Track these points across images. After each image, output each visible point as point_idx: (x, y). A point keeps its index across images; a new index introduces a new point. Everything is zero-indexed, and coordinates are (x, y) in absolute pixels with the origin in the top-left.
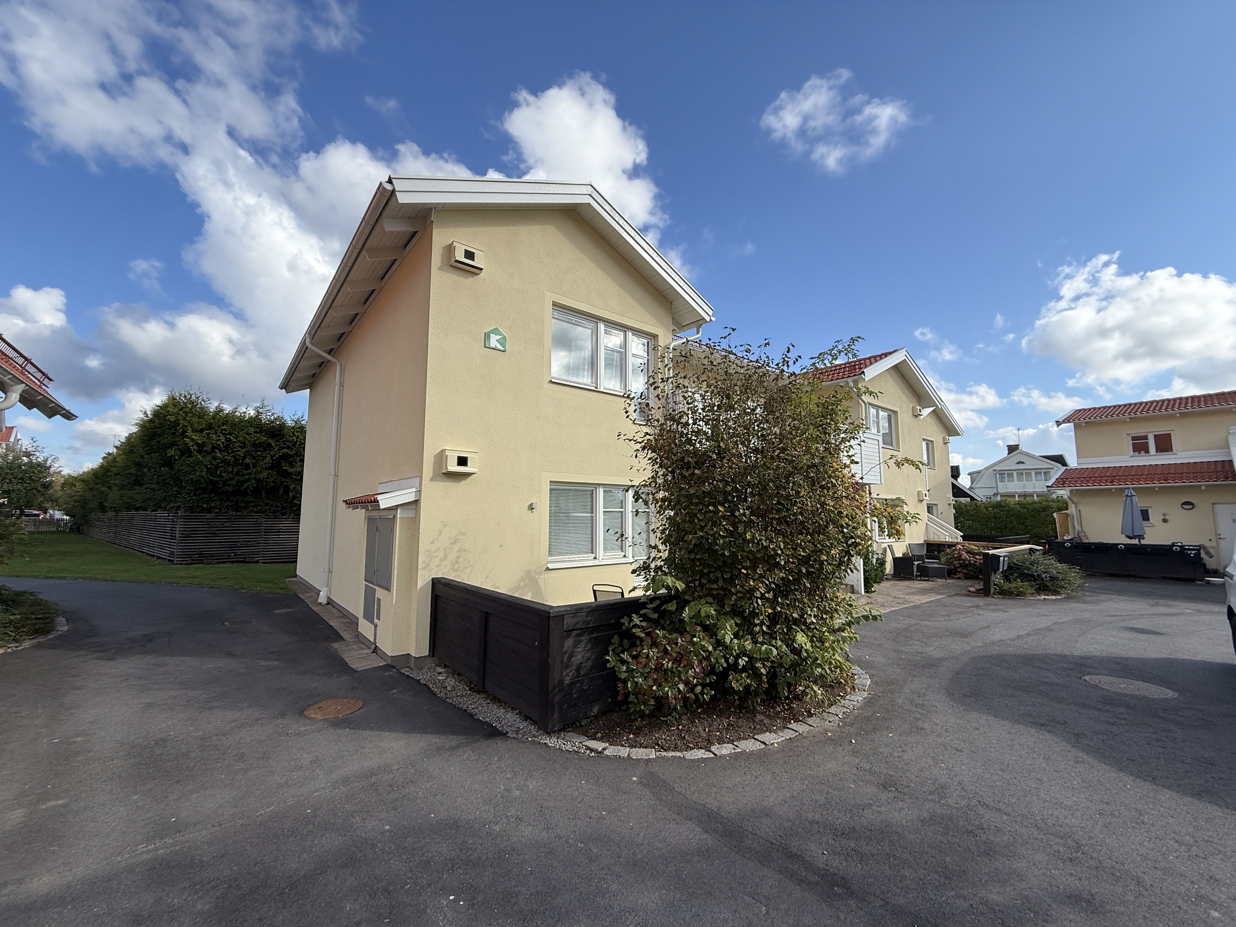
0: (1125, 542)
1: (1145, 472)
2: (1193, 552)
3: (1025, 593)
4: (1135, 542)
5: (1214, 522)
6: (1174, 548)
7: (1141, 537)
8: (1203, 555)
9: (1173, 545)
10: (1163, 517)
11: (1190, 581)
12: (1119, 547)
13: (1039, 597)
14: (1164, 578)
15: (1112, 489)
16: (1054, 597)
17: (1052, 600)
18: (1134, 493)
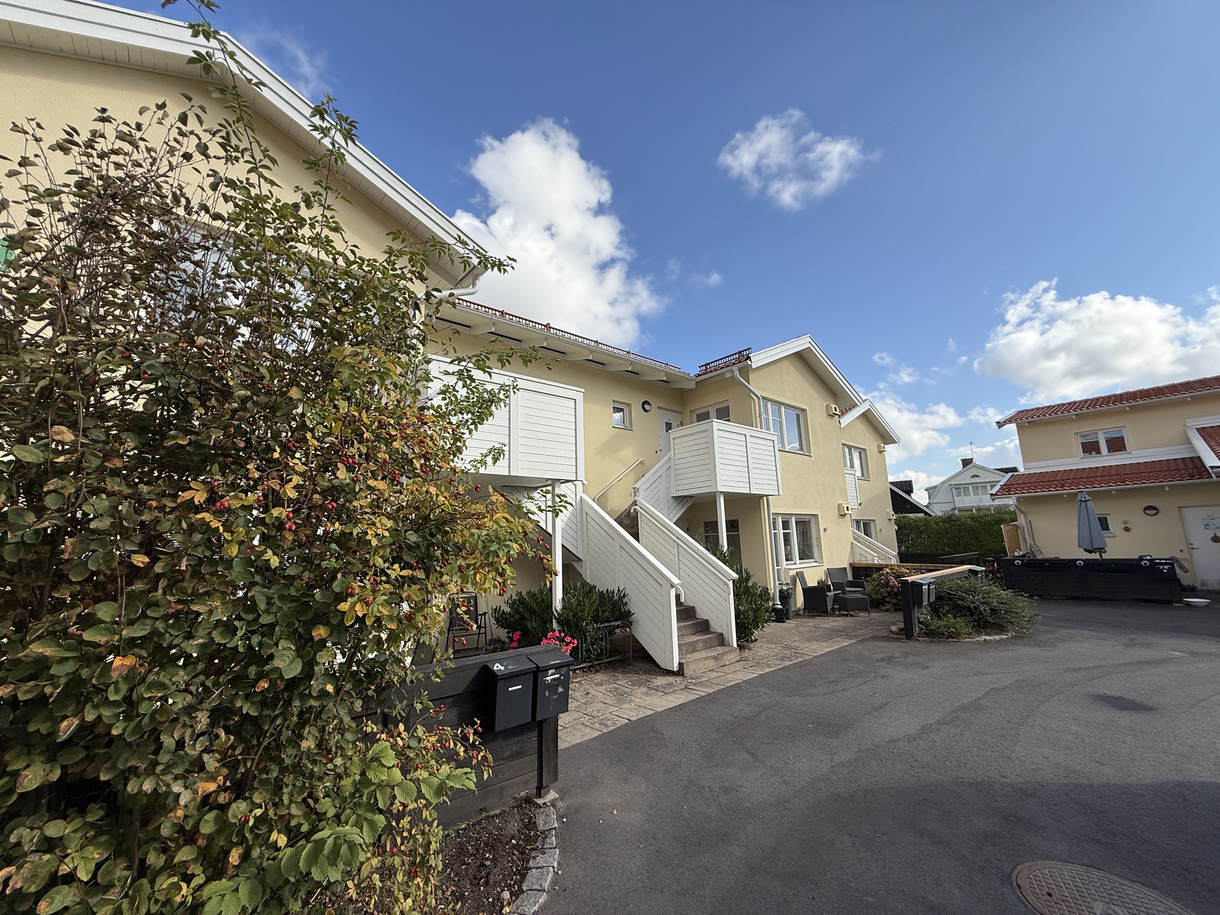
0: (1084, 558)
1: (1099, 474)
2: (1166, 567)
3: (959, 634)
4: (1096, 556)
5: (1184, 532)
6: (1143, 563)
7: (1101, 550)
8: (1178, 570)
9: (1141, 559)
10: (1124, 526)
11: (1166, 603)
12: (1078, 563)
13: (978, 639)
14: (1135, 599)
15: (1062, 495)
16: (997, 637)
17: (996, 642)
18: (1088, 498)
